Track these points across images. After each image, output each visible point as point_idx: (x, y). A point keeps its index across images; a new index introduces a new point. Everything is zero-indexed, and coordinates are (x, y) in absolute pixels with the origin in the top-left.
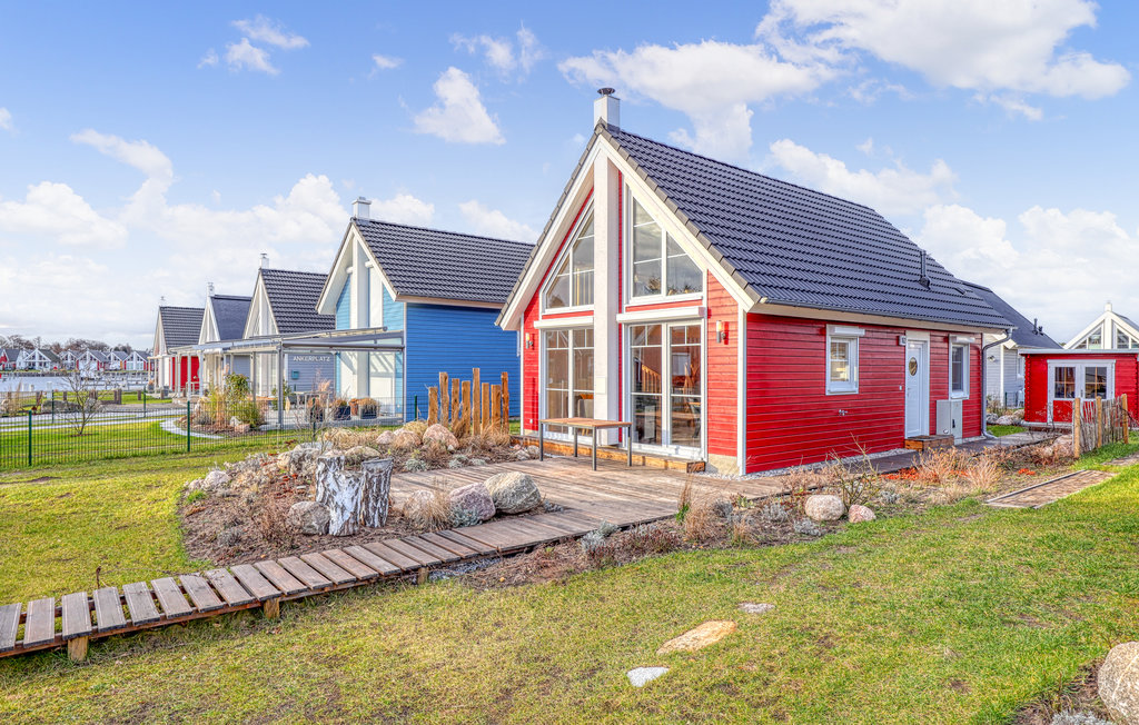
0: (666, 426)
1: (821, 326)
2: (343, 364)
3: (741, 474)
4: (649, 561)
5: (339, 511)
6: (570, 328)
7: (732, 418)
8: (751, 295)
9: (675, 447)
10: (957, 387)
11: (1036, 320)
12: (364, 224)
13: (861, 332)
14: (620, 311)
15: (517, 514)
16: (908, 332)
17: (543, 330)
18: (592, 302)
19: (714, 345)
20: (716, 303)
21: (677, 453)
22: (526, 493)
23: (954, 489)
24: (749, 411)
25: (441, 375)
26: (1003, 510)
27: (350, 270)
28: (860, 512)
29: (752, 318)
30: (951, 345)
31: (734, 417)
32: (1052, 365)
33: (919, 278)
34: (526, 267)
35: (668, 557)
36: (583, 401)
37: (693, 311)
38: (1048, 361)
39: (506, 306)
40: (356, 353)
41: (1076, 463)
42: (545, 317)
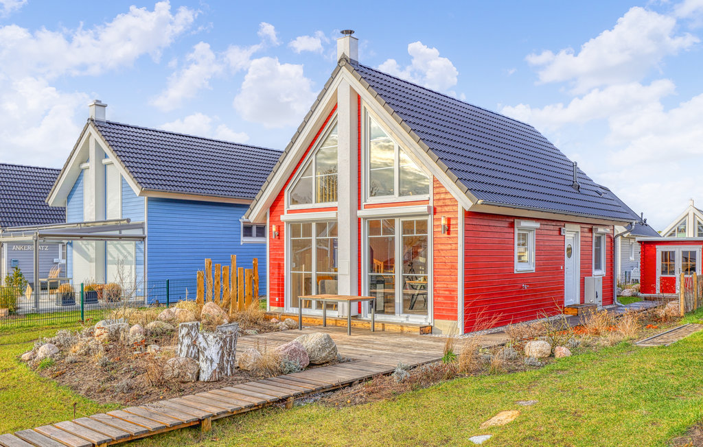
0: (398, 299)
1: (511, 220)
2: (75, 254)
3: (460, 333)
4: (444, 384)
5: (209, 362)
6: (313, 221)
7: (454, 291)
8: (470, 198)
9: (406, 315)
10: (598, 267)
11: (642, 214)
12: (101, 124)
13: (537, 225)
14: (359, 208)
15: (322, 364)
16: (567, 225)
17: (288, 222)
18: (337, 200)
19: (439, 235)
20: (441, 203)
21: (407, 320)
22: (328, 348)
23: (611, 337)
24: (466, 286)
25: (207, 261)
26: (647, 348)
27: (84, 166)
28: (562, 351)
29: (469, 215)
30: (594, 235)
31: (455, 290)
32: (660, 249)
33: (572, 183)
34: (274, 169)
35: (455, 381)
36: (328, 281)
37: (423, 208)
38: (657, 246)
39: (255, 202)
40: (94, 243)
41: (683, 319)
42: (290, 212)
